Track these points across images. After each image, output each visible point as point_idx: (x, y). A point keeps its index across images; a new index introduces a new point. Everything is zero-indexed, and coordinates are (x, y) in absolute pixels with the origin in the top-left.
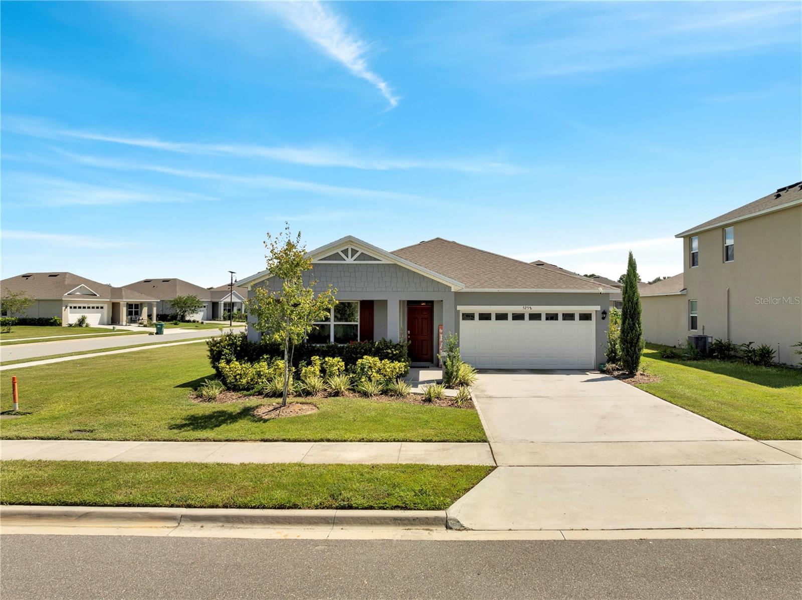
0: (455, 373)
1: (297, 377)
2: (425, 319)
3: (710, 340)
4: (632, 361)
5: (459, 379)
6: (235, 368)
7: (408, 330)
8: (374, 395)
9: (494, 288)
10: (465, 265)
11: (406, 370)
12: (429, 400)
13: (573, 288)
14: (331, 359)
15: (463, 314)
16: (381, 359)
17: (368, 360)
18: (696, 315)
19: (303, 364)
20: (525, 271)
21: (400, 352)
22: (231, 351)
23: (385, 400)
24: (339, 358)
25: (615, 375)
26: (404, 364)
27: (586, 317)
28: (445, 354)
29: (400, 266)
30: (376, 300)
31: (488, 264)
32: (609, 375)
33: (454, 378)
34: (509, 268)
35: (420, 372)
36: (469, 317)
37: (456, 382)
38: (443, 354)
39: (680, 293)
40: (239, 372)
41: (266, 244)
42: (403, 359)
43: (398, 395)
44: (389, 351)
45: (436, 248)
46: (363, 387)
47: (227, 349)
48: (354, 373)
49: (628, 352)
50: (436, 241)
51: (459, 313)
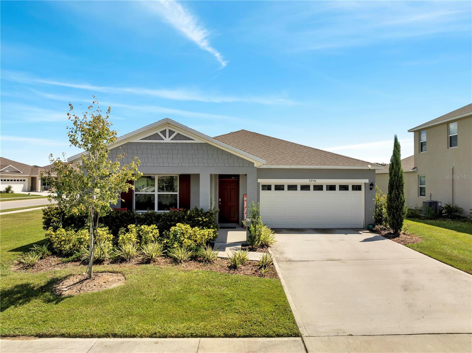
0: (257, 237)
1: (116, 243)
2: (233, 189)
3: (439, 204)
4: (398, 223)
5: (260, 242)
6: (61, 235)
7: (219, 198)
8: (184, 261)
9: (287, 165)
10: (263, 148)
11: (215, 235)
12: (233, 267)
13: (348, 166)
14: (146, 226)
15: (262, 186)
16: (192, 226)
17: (180, 227)
18: (425, 186)
19: (122, 231)
20: (309, 153)
21: (209, 220)
22: (59, 219)
23: (193, 266)
24: (155, 225)
25: (384, 234)
26: (213, 230)
27: (357, 188)
28: (249, 220)
29: (211, 145)
30: (192, 174)
31: (281, 147)
32: (378, 234)
33: (256, 241)
34: (297, 151)
35: (229, 232)
36: (268, 188)
37: (259, 244)
38: (247, 220)
39: (412, 171)
40: (64, 238)
41: (69, 116)
42: (212, 226)
43: (206, 261)
44: (200, 219)
45: (241, 136)
46: (174, 253)
47: (56, 217)
48: (168, 238)
49: (394, 216)
50: (242, 132)
51: (260, 184)
